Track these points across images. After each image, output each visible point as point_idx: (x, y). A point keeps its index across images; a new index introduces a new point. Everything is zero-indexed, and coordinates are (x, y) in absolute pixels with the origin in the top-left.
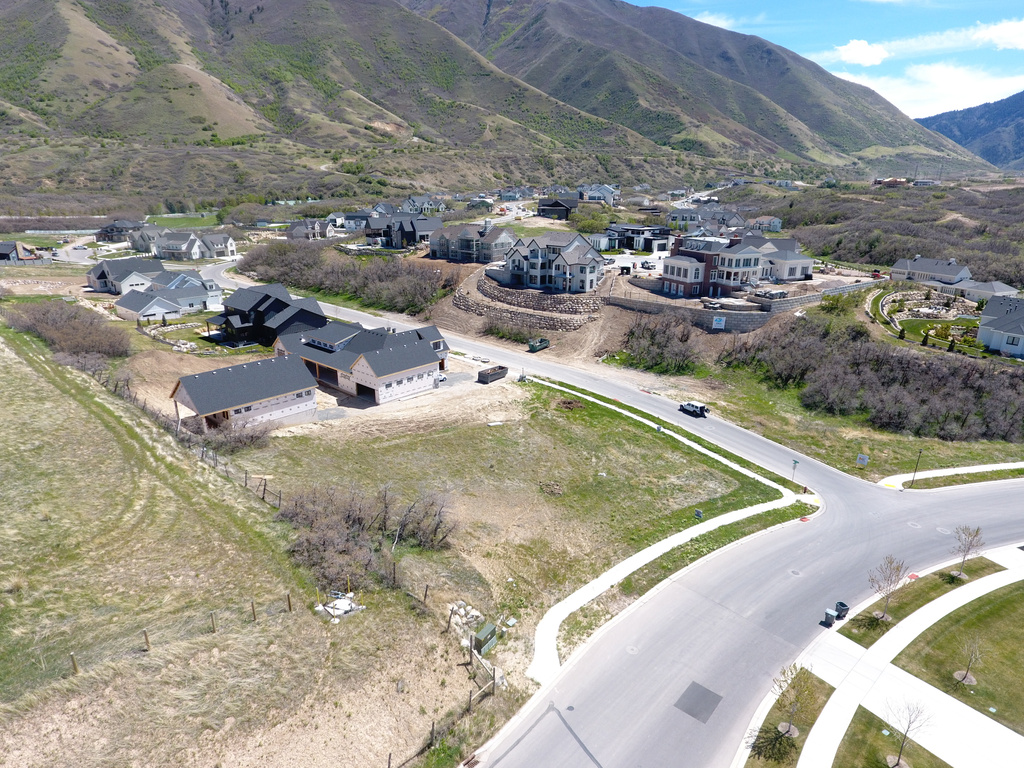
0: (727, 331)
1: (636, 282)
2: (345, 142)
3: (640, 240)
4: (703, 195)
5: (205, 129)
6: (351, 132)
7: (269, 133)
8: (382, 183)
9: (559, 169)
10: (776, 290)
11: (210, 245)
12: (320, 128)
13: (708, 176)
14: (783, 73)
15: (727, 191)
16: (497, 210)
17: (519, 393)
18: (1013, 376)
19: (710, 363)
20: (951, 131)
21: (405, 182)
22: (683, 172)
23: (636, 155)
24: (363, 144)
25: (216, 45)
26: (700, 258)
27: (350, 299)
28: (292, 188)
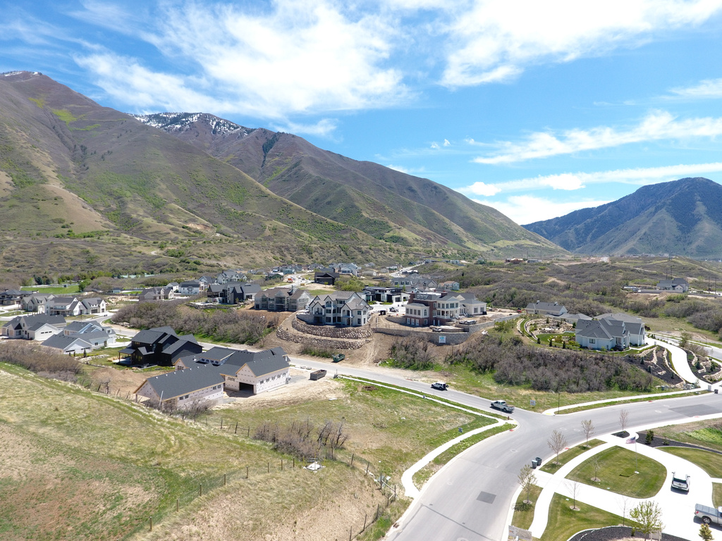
0: (447, 344)
1: (390, 319)
2: (168, 236)
3: (384, 296)
4: (409, 269)
5: (63, 227)
6: (173, 230)
7: (111, 230)
8: (198, 264)
9: (316, 253)
10: (469, 320)
11: (87, 305)
12: (150, 227)
13: (409, 258)
14: (445, 199)
15: (422, 266)
16: (286, 280)
17: (336, 384)
18: (596, 359)
19: (441, 362)
20: (541, 232)
21: (214, 262)
22: (394, 255)
23: (364, 245)
24: (181, 237)
25: (75, 173)
26: (426, 304)
27: (204, 337)
28: (130, 267)
